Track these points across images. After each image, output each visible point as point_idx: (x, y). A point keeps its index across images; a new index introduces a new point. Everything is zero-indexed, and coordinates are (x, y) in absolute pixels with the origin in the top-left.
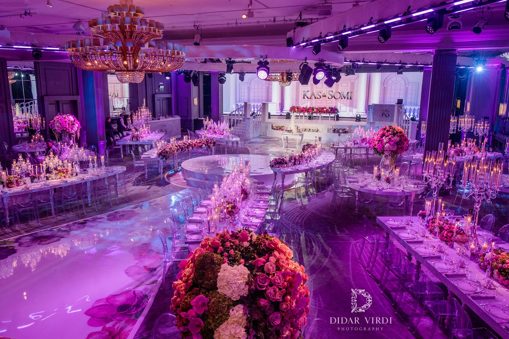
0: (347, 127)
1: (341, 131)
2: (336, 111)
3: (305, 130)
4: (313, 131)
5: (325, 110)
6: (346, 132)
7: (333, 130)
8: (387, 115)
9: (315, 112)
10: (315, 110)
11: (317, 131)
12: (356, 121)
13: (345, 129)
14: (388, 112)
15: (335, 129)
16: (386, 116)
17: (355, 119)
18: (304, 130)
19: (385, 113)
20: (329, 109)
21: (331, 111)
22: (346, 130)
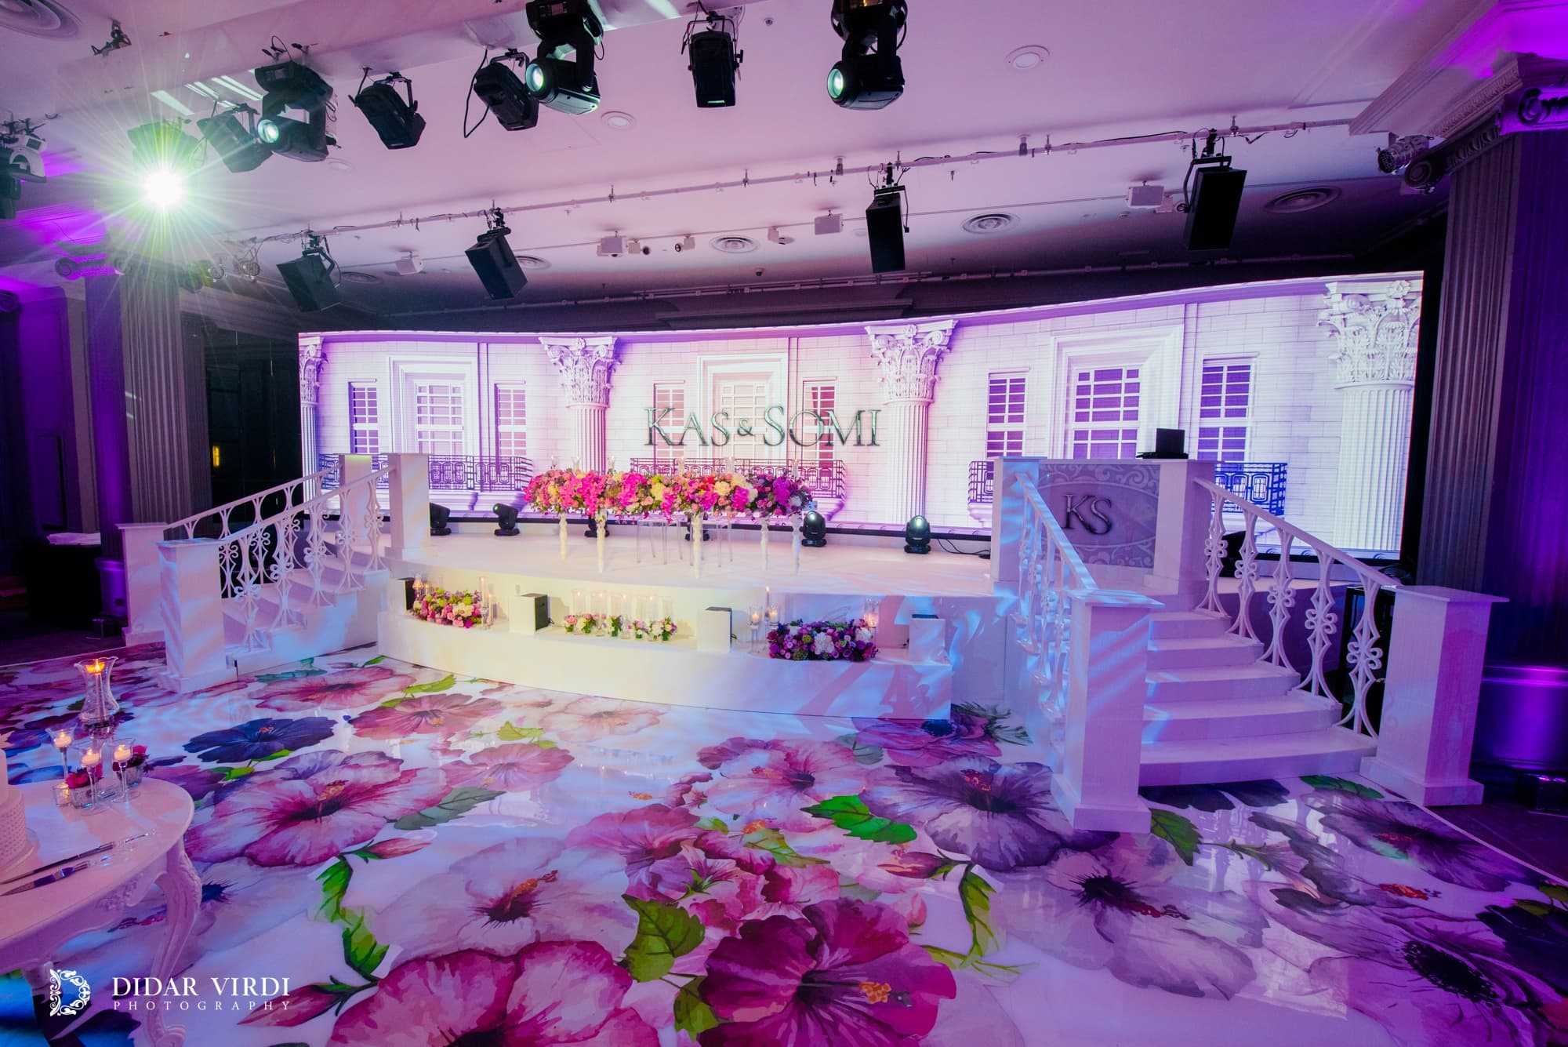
0: (870, 606)
1: (823, 643)
2: (796, 501)
3: (592, 622)
4: (641, 631)
5: (721, 489)
6: (860, 653)
7: (772, 636)
8: (1099, 526)
9: (658, 506)
10: (658, 492)
11: (666, 635)
12: (908, 550)
13: (851, 629)
14: (1102, 506)
15: (783, 630)
16: (1090, 529)
17: (903, 541)
18: (581, 624)
19: (1084, 510)
20: (749, 487)
21: (762, 495)
22: (864, 635)
